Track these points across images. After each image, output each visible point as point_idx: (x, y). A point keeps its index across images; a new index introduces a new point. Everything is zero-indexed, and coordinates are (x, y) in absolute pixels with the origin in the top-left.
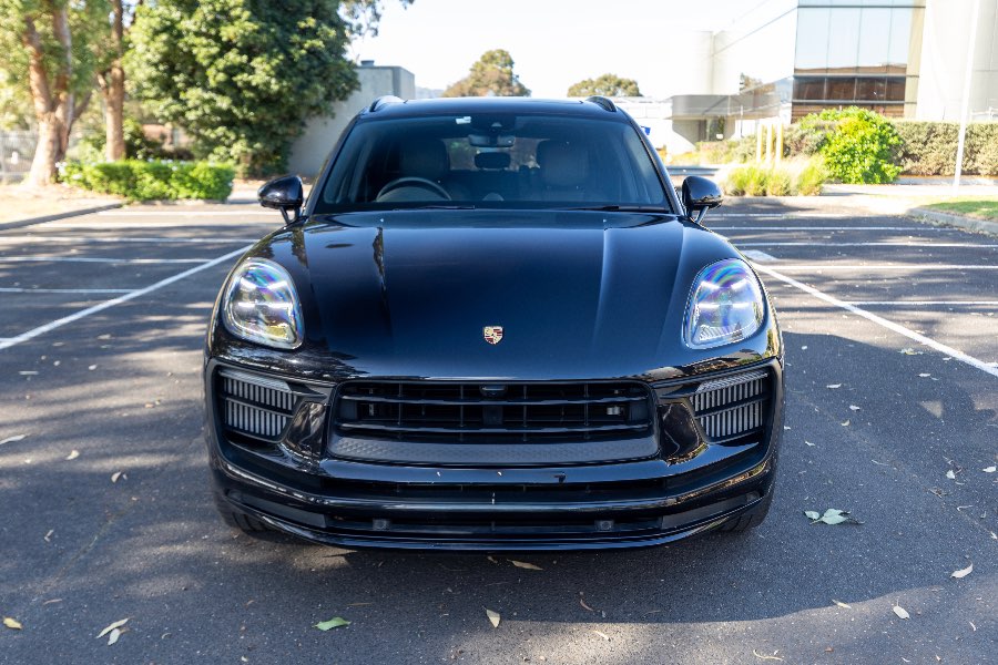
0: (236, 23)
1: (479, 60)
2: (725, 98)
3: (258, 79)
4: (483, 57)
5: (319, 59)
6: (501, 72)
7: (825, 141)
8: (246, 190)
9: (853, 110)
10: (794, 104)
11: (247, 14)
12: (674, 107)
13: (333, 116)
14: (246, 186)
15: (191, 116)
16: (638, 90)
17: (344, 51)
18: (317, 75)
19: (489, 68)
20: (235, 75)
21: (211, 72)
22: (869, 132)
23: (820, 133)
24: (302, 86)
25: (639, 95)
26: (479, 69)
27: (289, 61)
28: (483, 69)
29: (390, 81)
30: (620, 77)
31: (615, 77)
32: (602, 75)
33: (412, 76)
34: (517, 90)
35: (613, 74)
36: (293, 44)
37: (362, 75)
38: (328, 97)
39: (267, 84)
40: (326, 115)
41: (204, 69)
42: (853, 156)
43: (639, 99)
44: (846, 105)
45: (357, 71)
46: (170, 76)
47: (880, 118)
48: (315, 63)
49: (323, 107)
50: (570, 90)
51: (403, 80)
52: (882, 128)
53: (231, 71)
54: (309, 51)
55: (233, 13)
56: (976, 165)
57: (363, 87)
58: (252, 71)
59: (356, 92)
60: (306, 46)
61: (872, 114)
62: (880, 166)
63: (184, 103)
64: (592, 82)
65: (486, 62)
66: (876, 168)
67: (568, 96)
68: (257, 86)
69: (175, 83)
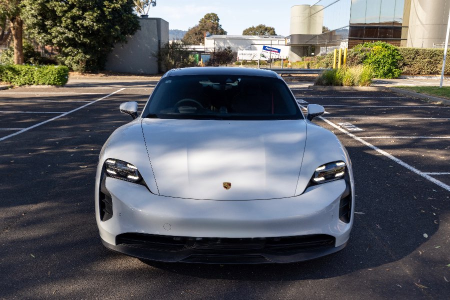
1: (204, 18)
2: (316, 36)
3: (86, 23)
4: (205, 16)
5: (118, 13)
6: (213, 23)
7: (366, 57)
8: (83, 78)
9: (379, 42)
10: (349, 39)
12: (291, 40)
13: (126, 42)
14: (83, 76)
15: (55, 41)
16: (274, 32)
17: (133, 10)
18: (117, 22)
19: (208, 21)
20: (76, 21)
21: (64, 19)
22: (387, 53)
23: (364, 53)
24: (110, 27)
26: (203, 22)
27: (103, 14)
28: (205, 22)
29: (155, 25)
30: (266, 26)
31: (264, 26)
32: (258, 25)
33: (167, 23)
34: (220, 32)
36: (105, 6)
37: (141, 23)
38: (124, 33)
39: (92, 26)
40: (123, 42)
41: (60, 17)
42: (379, 65)
43: (275, 36)
44: (376, 40)
45: (140, 20)
46: (44, 21)
47: (392, 46)
48: (116, 15)
49: (120, 37)
50: (244, 32)
51: (162, 24)
52: (393, 51)
53: (74, 18)
54: (113, 9)
56: (438, 69)
57: (142, 28)
58: (84, 19)
59: (138, 31)
60: (112, 7)
61: (388, 44)
62: (392, 70)
63: (50, 34)
64: (254, 28)
65: (206, 18)
66: (390, 71)
67: (243, 35)
68: (86, 26)
69: (46, 25)
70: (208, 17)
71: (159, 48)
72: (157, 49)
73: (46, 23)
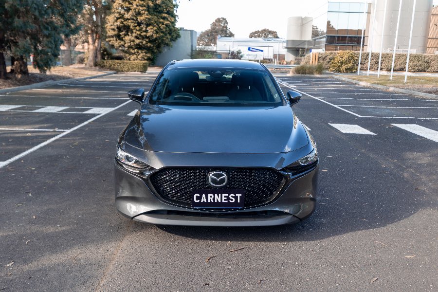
0: (143, 16)
1: (214, 21)
2: (305, 41)
3: (149, 34)
5: (169, 28)
6: (223, 26)
10: (326, 45)
11: (146, 12)
16: (277, 35)
17: (175, 24)
18: (168, 33)
19: (218, 25)
21: (134, 31)
23: (331, 55)
25: (278, 38)
26: (214, 25)
27: (159, 28)
29: (190, 35)
30: (270, 30)
31: (268, 30)
32: (263, 29)
34: (229, 34)
35: (267, 29)
36: (161, 23)
37: (181, 32)
38: (171, 40)
39: (152, 36)
40: (170, 46)
41: (132, 30)
44: (345, 46)
45: (179, 31)
46: (119, 33)
48: (168, 29)
49: (169, 44)
50: (251, 34)
51: (194, 34)
55: (141, 12)
57: (181, 36)
58: (147, 32)
59: (179, 39)
60: (165, 24)
63: (124, 41)
64: (259, 31)
65: (217, 22)
67: (249, 37)
68: (149, 37)
69: (121, 35)
70: (218, 20)
71: (192, 50)
72: (190, 51)
73: (121, 34)
